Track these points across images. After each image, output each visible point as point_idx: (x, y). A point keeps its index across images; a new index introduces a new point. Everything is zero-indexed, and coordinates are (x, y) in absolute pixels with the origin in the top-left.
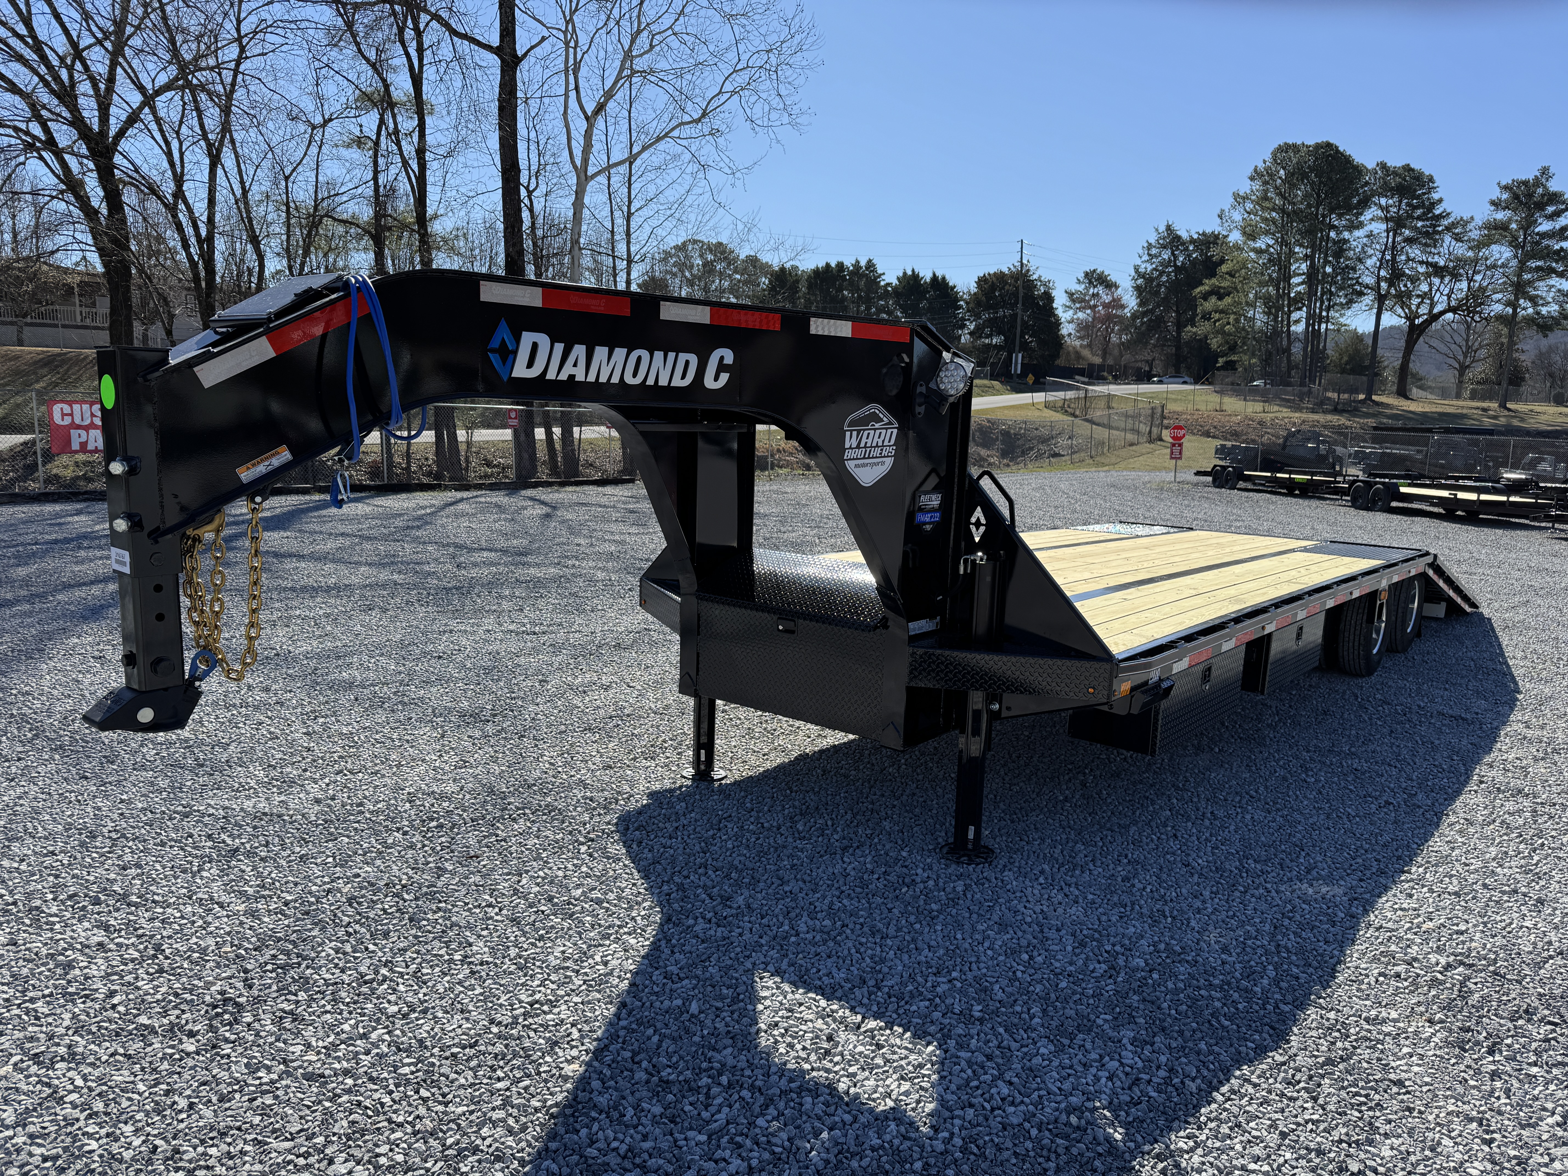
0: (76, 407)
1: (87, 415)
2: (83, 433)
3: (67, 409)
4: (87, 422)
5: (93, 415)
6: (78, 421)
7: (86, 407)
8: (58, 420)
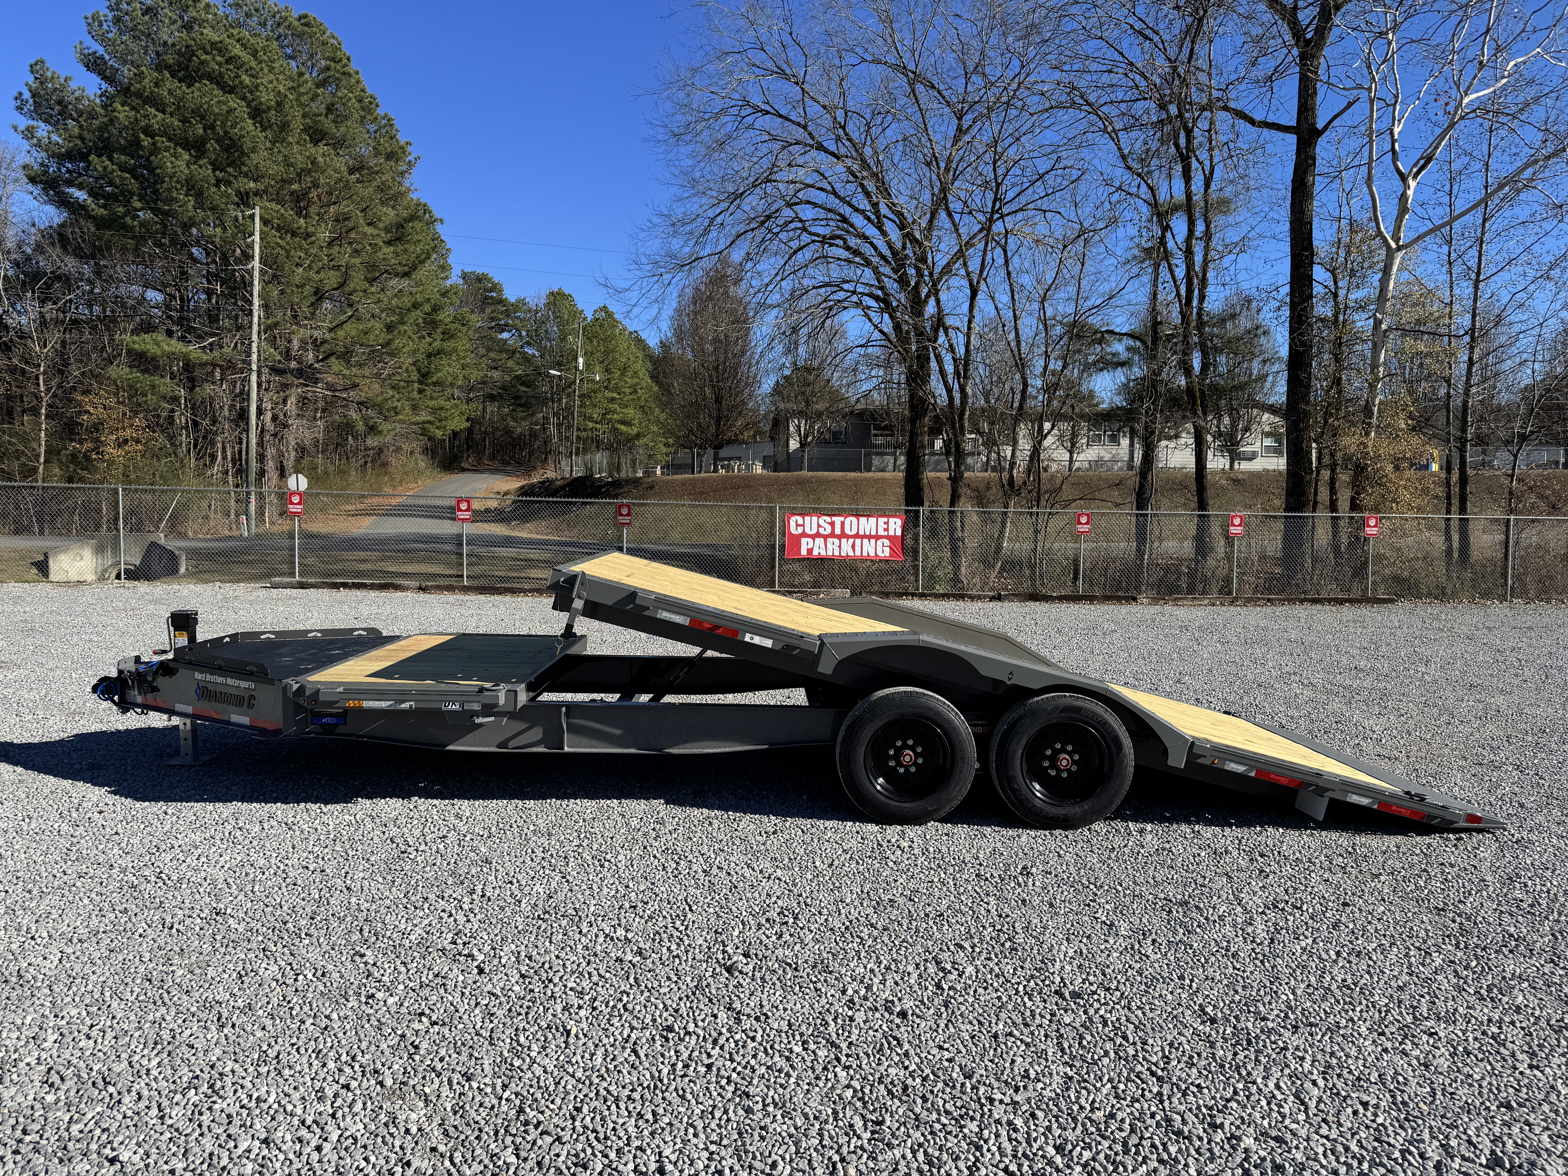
0: (807, 518)
1: (815, 526)
2: (810, 540)
3: (800, 521)
4: (814, 531)
5: (819, 526)
6: (808, 531)
7: (815, 519)
8: (793, 530)
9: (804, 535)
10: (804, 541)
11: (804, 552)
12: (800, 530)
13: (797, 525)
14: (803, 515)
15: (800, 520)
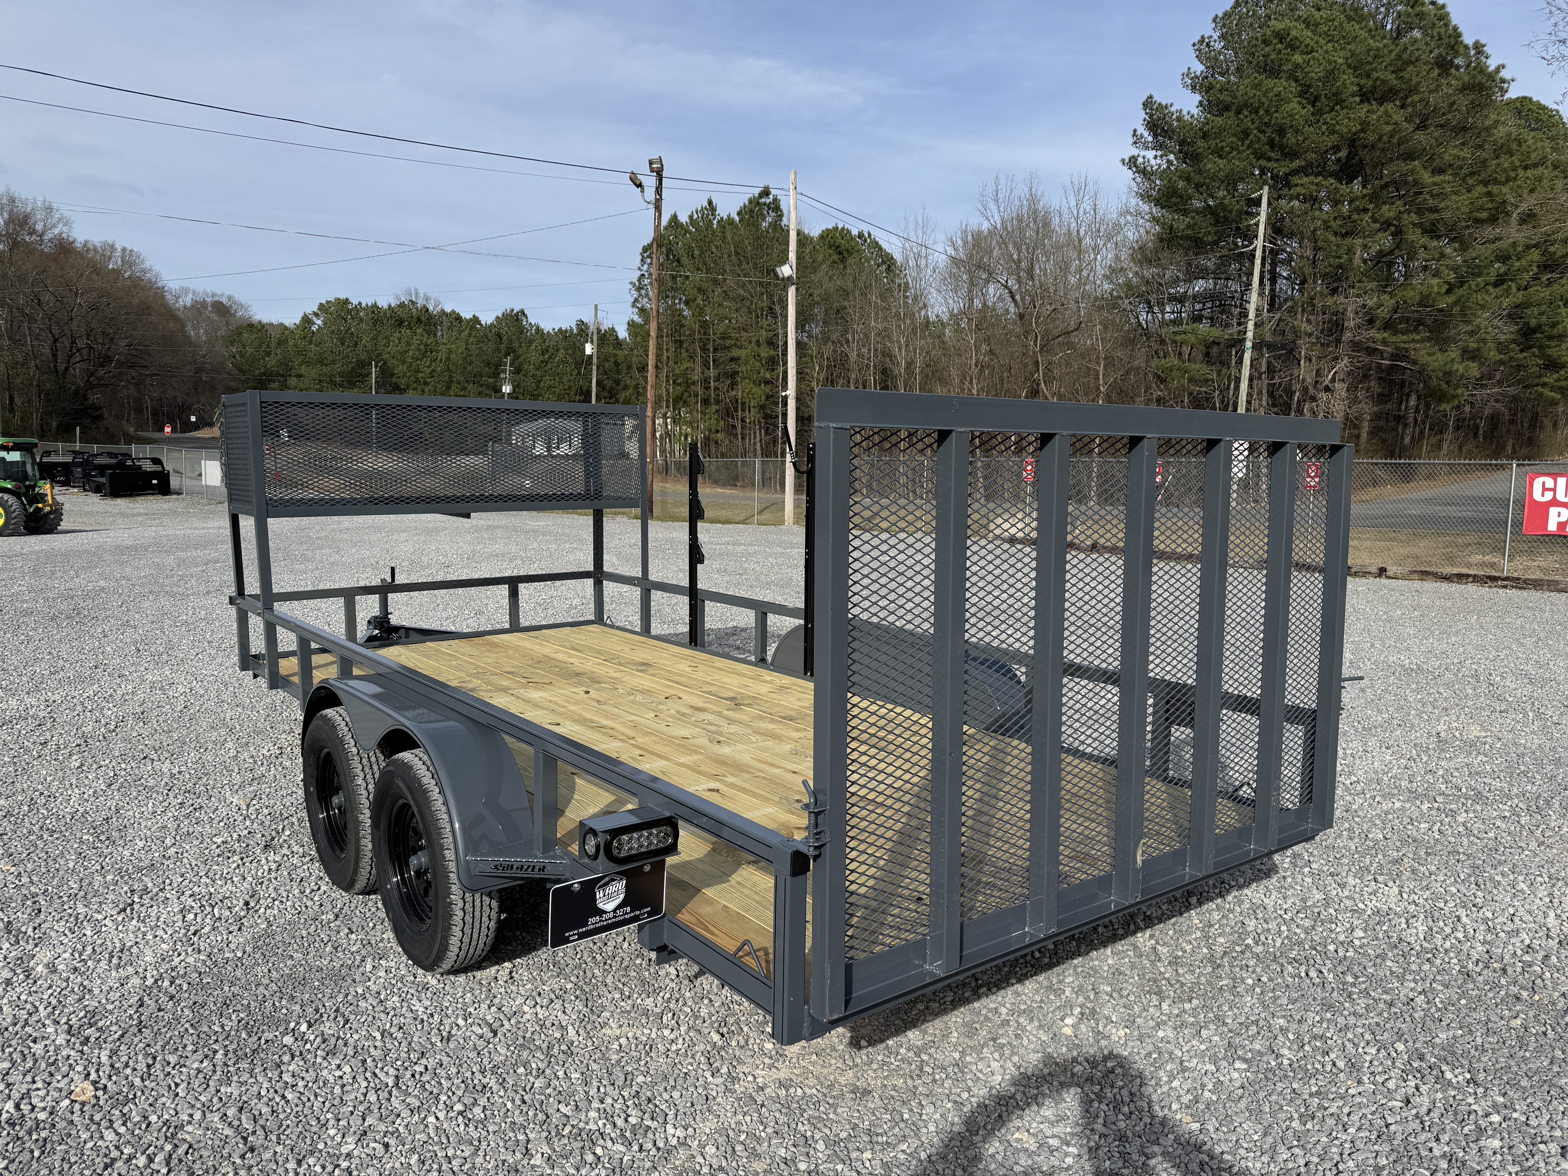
0: (1561, 481)
6: (1561, 497)
8: (1537, 495)
9: (1555, 502)
10: (1553, 511)
11: (1552, 527)
12: (1549, 496)
13: (1545, 489)
14: (1554, 476)
15: (1549, 483)
